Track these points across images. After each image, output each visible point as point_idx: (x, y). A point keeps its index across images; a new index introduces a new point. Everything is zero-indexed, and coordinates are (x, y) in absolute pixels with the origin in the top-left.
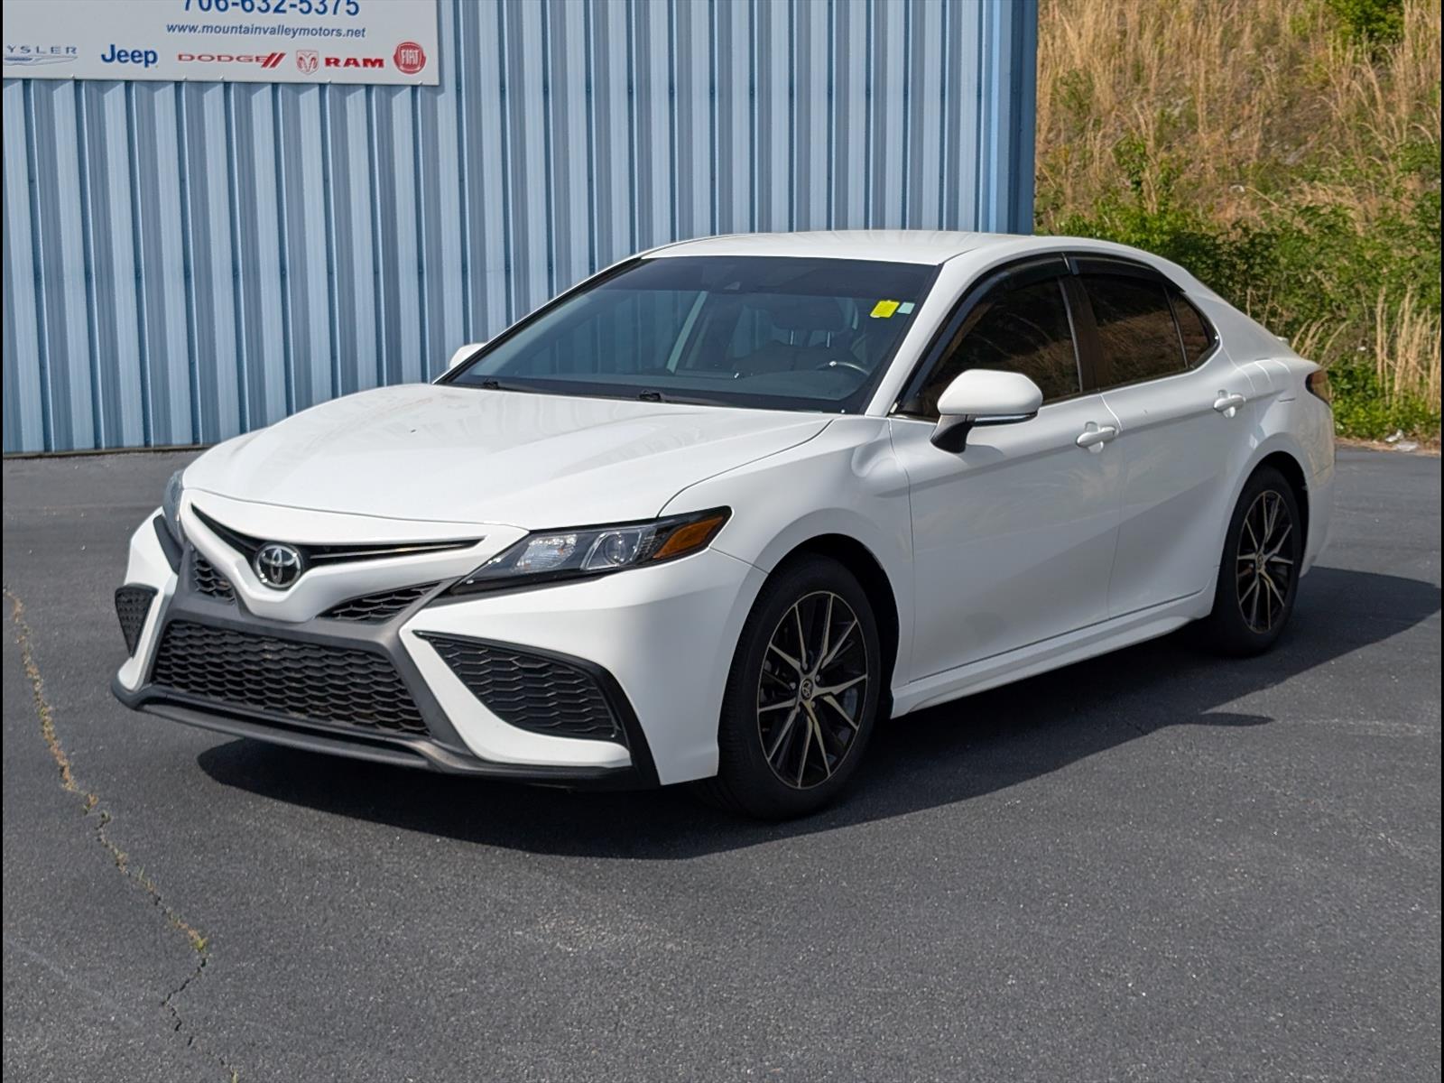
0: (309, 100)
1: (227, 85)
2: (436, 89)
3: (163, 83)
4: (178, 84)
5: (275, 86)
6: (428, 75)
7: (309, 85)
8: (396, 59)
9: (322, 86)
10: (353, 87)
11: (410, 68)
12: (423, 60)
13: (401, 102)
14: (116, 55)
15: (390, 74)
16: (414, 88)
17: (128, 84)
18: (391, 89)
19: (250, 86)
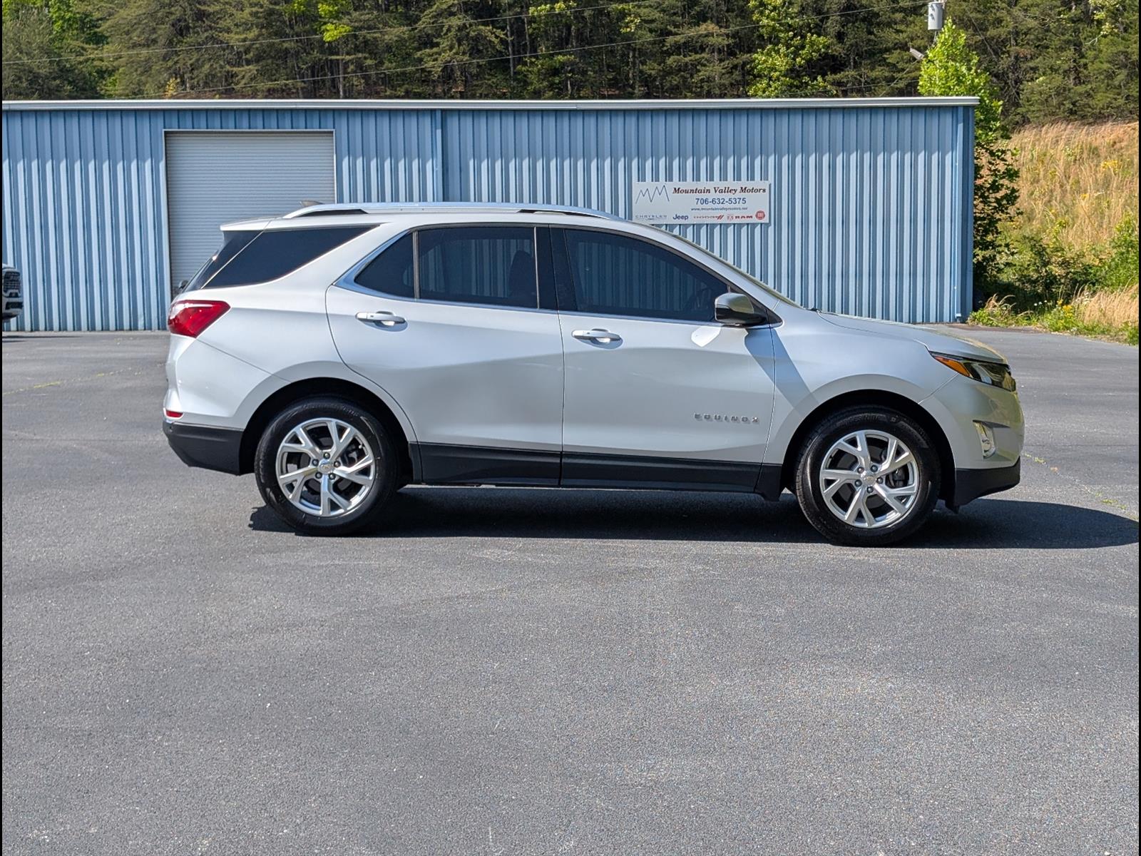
0: (730, 230)
1: (707, 225)
2: (768, 225)
3: (690, 225)
4: (694, 225)
5: (721, 224)
6: (766, 220)
7: (730, 225)
8: (757, 216)
9: (734, 224)
10: (743, 225)
11: (760, 218)
12: (764, 216)
13: (757, 230)
14: (677, 217)
15: (754, 220)
16: (761, 224)
17: (680, 225)
18: (754, 225)
19: (713, 226)
